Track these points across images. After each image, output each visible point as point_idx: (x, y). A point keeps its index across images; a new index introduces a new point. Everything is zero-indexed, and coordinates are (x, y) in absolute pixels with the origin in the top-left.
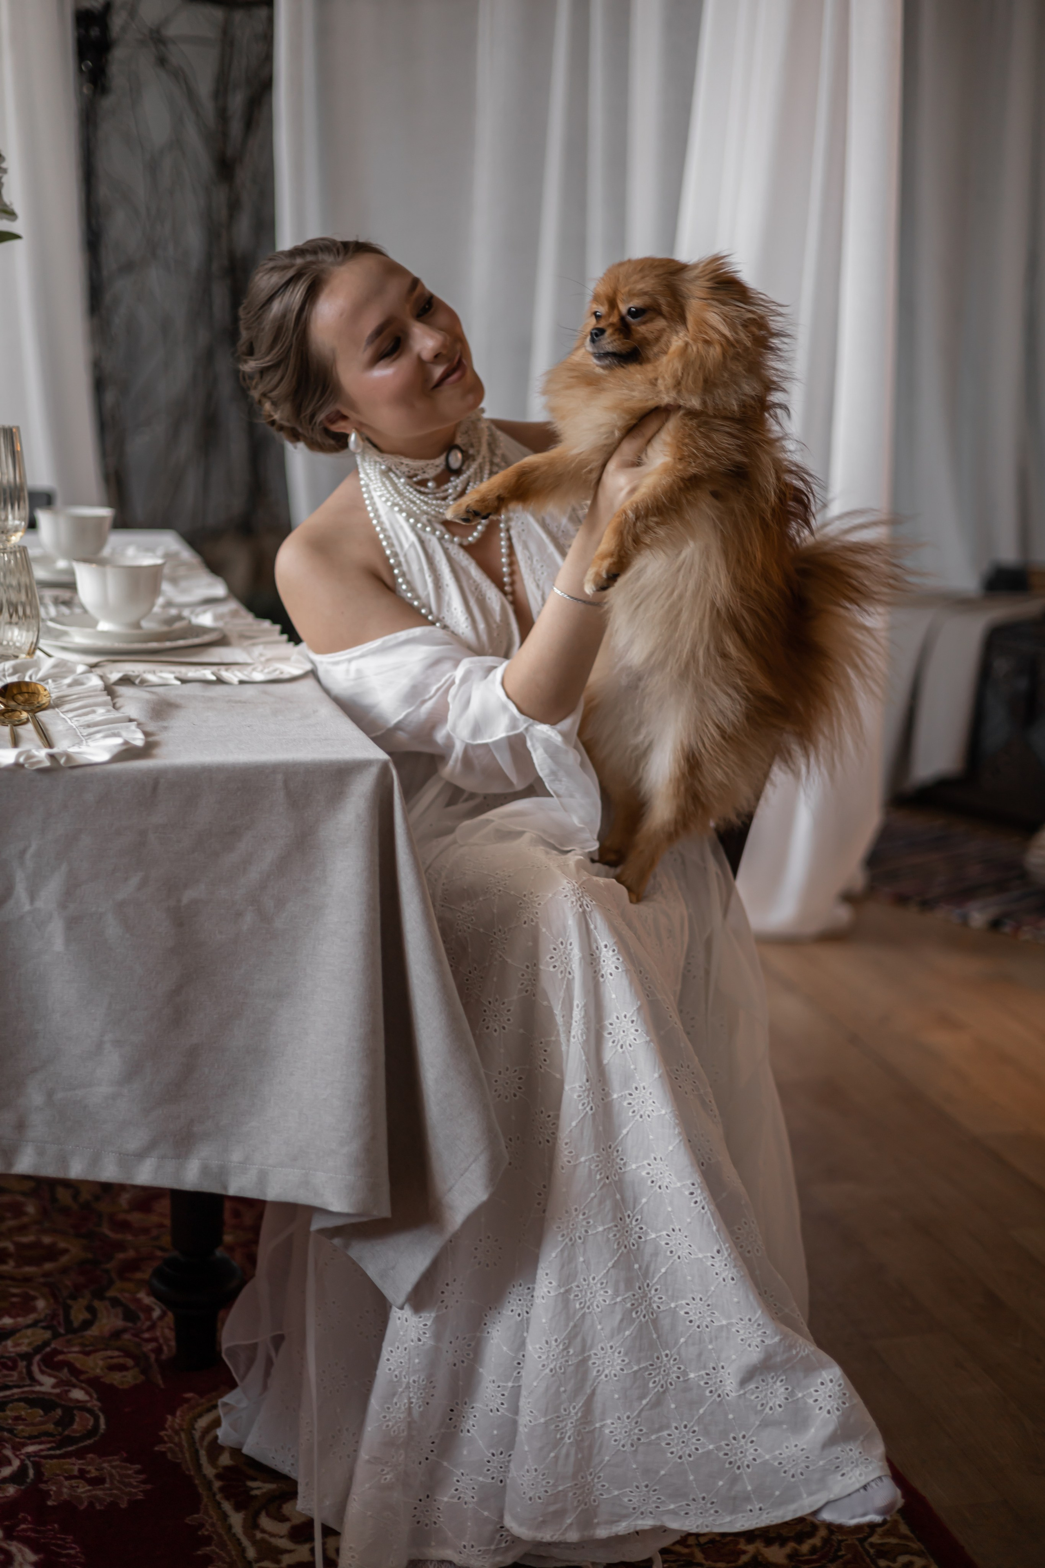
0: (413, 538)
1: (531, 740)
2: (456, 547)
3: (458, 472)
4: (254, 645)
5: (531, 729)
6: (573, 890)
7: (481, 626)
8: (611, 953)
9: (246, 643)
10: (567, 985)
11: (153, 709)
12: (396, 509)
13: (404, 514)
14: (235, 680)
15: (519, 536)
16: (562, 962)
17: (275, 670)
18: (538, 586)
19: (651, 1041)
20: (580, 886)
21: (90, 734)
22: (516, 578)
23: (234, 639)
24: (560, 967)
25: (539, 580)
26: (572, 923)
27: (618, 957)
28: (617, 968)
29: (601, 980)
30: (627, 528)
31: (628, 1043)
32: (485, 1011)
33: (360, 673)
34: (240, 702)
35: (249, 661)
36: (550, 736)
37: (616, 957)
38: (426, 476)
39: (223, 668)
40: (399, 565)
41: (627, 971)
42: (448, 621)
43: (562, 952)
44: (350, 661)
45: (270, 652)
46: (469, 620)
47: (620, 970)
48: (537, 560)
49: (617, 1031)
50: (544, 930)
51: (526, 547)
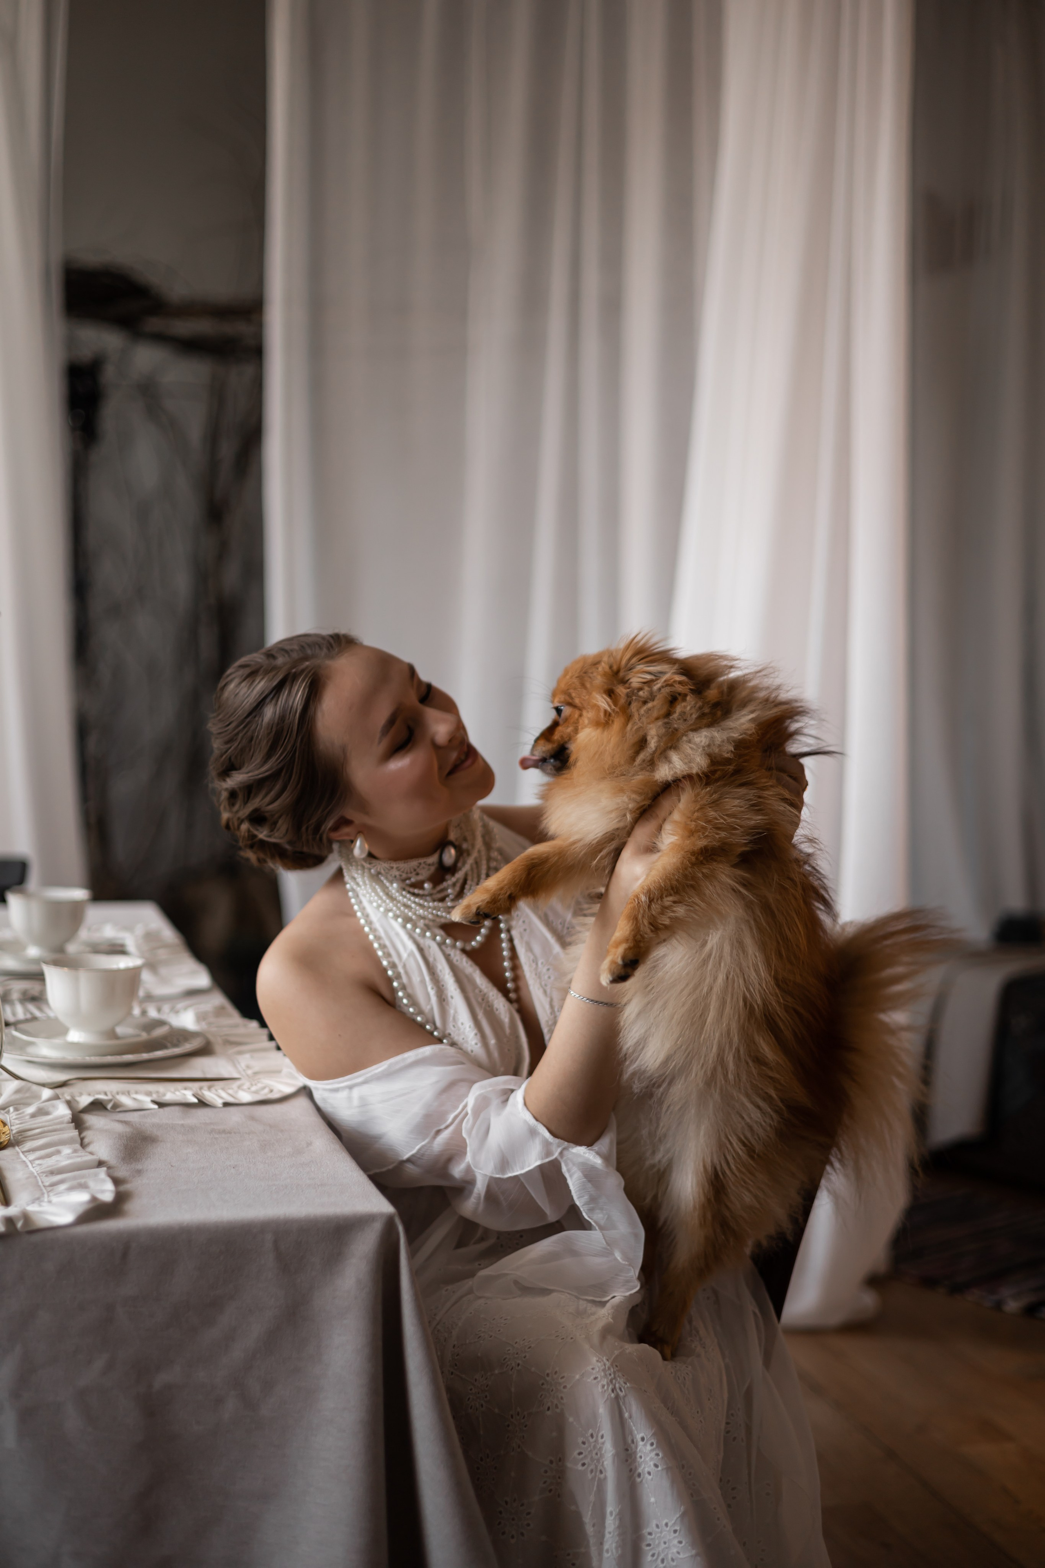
0: (411, 946)
1: (567, 1165)
2: (458, 952)
3: (452, 870)
4: (240, 1053)
5: (565, 1153)
6: (604, 1370)
7: (492, 1042)
8: (649, 1448)
9: (232, 1050)
10: (598, 1486)
11: (126, 1147)
12: (391, 914)
13: (400, 920)
14: (219, 1102)
15: (522, 937)
16: (592, 1459)
17: (264, 1088)
18: (545, 992)
19: (697, 1555)
20: (612, 1365)
21: (53, 1185)
22: (521, 984)
23: (218, 1048)
24: (589, 1465)
25: (546, 985)
26: (603, 1411)
27: (657, 1452)
28: (656, 1466)
29: (638, 1480)
30: (641, 912)
31: (670, 1556)
32: (501, 1512)
33: (364, 1103)
34: (224, 1132)
35: (236, 1075)
36: (588, 1159)
37: (654, 1453)
38: (420, 878)
39: (205, 1084)
40: (398, 977)
41: (668, 1469)
42: (456, 1038)
43: (592, 1447)
44: (351, 1087)
45: (257, 1064)
46: (479, 1036)
47: (660, 1468)
48: (542, 963)
49: (657, 1542)
50: (571, 1419)
51: (529, 949)
